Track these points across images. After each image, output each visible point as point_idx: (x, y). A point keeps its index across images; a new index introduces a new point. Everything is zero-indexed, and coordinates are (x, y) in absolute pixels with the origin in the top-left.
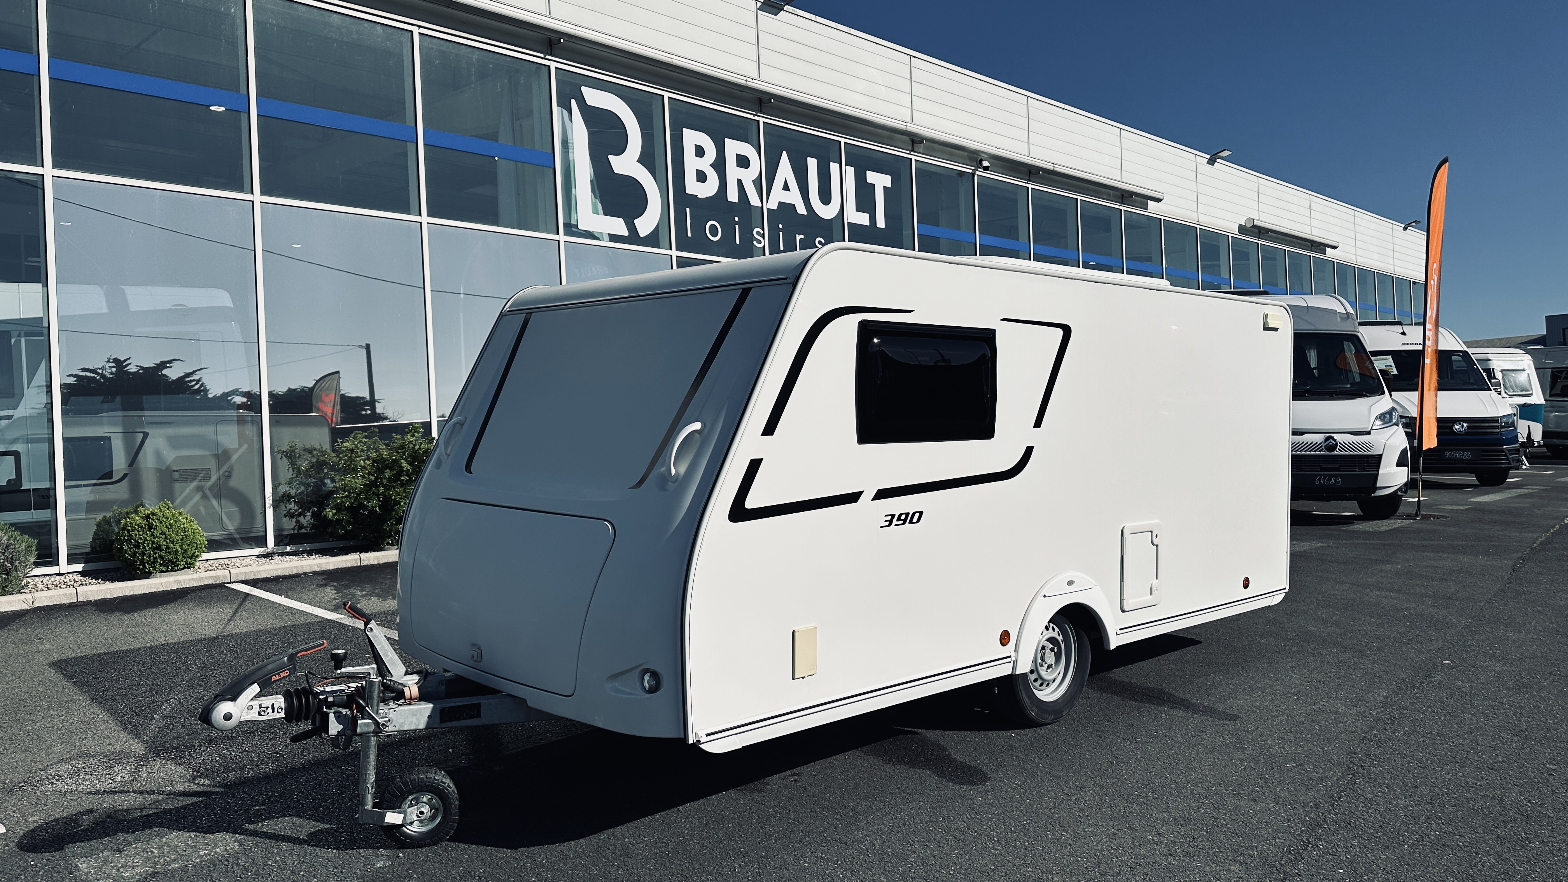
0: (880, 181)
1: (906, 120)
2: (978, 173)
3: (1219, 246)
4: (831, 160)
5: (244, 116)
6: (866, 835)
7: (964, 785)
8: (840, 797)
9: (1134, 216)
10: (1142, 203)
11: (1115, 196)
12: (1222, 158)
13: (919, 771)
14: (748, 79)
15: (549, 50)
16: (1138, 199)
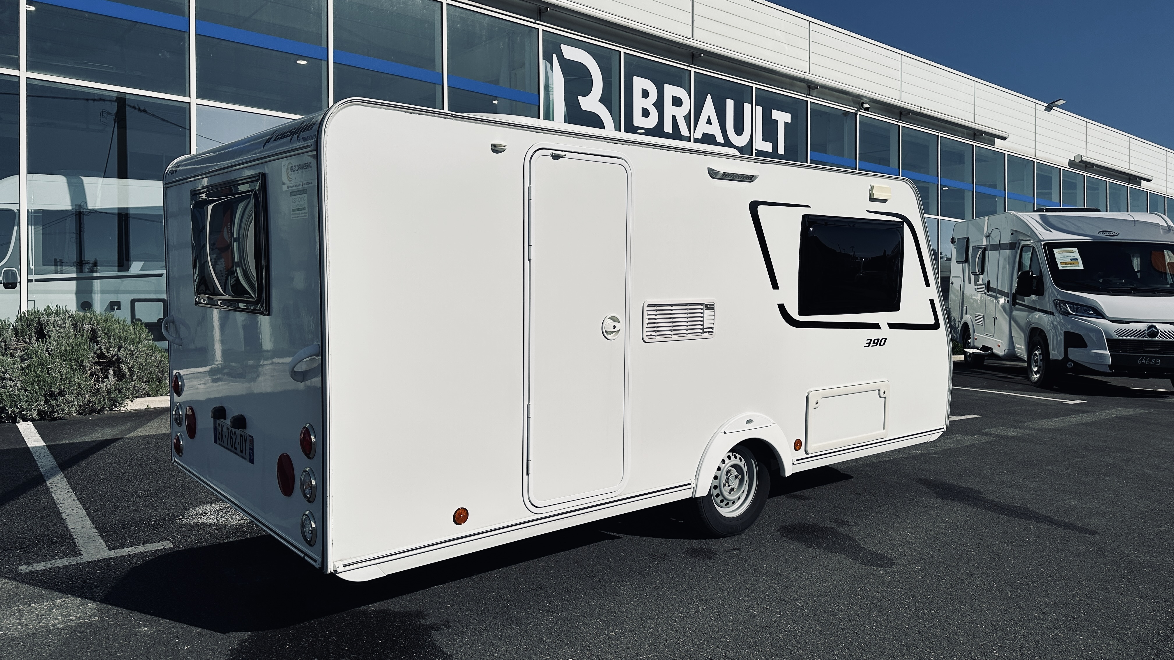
0: (782, 118)
1: (805, 71)
2: (859, 113)
3: (1051, 177)
4: (744, 101)
5: (324, 63)
6: (800, 596)
7: (874, 566)
8: (775, 568)
9: (983, 151)
10: (989, 140)
11: (967, 134)
12: (1057, 106)
13: (836, 554)
14: (684, 38)
15: (539, 16)
16: (987, 137)
